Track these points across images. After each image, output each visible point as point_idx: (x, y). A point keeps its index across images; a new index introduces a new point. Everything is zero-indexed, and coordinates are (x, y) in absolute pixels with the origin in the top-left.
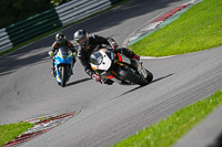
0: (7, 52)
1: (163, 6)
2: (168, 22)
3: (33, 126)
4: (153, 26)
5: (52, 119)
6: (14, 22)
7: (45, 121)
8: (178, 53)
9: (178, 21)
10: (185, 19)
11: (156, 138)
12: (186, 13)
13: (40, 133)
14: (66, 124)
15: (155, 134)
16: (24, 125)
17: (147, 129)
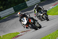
0: (13, 14)
1: (54, 2)
2: (55, 6)
3: (20, 33)
4: (51, 7)
5: (25, 31)
11: (52, 37)
14: (28, 33)
15: (51, 36)
16: (17, 33)
17: (49, 35)
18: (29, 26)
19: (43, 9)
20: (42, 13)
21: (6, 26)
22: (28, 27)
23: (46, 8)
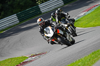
0: (16, 25)
1: (87, 5)
2: (89, 12)
3: (28, 58)
4: (82, 14)
5: (37, 55)
6: (20, 11)
7: (33, 56)
8: (94, 26)
9: (94, 12)
10: (97, 11)
11: (83, 64)
12: (97, 8)
13: (31, 61)
14: (43, 57)
16: (24, 58)
17: (79, 60)
18: (57, 41)
19: (69, 17)
20: (66, 23)
21: (5, 46)
22: (55, 41)
23: (73, 16)
